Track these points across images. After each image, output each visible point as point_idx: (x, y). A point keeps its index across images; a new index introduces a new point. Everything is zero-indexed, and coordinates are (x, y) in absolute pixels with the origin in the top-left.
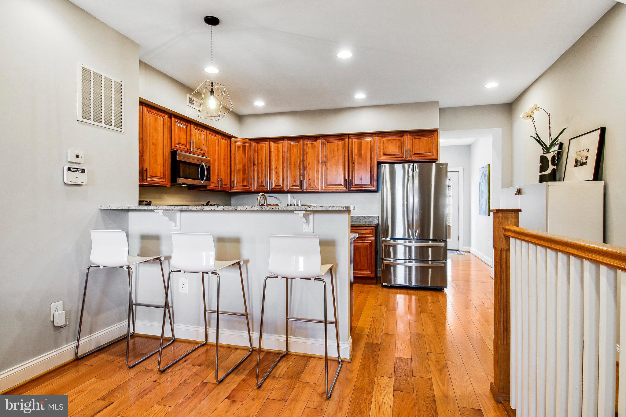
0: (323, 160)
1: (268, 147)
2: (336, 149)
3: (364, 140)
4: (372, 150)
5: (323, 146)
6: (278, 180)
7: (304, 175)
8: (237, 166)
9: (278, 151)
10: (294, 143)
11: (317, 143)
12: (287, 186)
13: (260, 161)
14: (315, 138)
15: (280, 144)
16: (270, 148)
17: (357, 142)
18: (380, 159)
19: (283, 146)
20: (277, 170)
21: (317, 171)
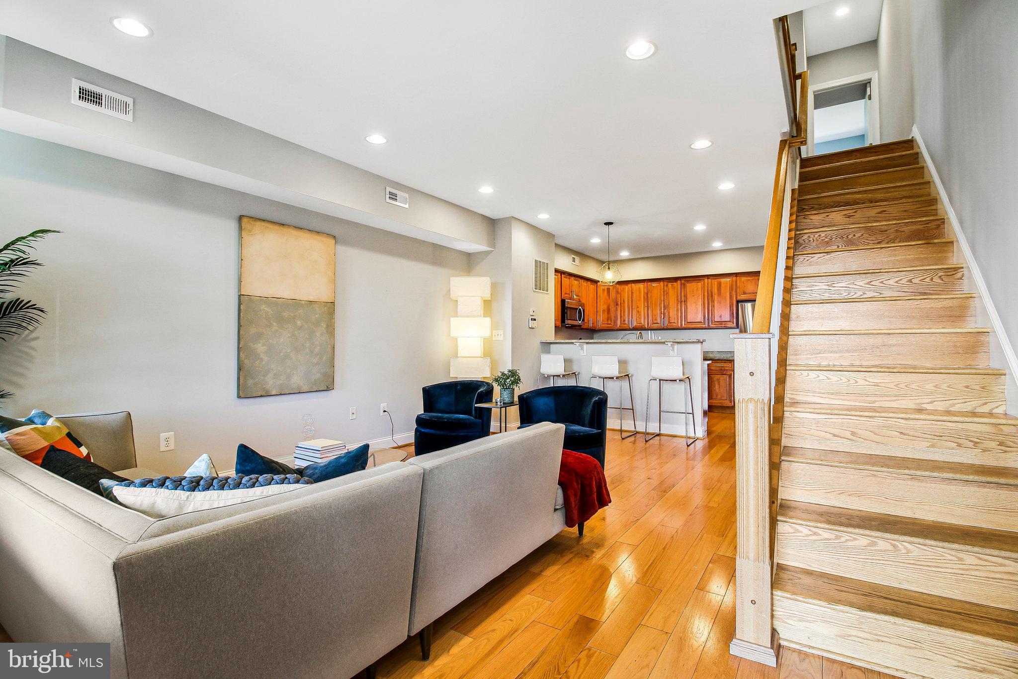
0: (683, 299)
1: (630, 289)
2: (696, 288)
3: (723, 280)
4: (731, 289)
5: (683, 286)
6: (640, 318)
7: (664, 314)
8: (602, 306)
9: (640, 292)
10: (654, 284)
11: (677, 285)
12: (648, 324)
13: (622, 301)
14: (676, 279)
15: (641, 285)
16: (632, 290)
17: (716, 282)
18: (739, 298)
19: (644, 288)
20: (638, 309)
21: (677, 310)
